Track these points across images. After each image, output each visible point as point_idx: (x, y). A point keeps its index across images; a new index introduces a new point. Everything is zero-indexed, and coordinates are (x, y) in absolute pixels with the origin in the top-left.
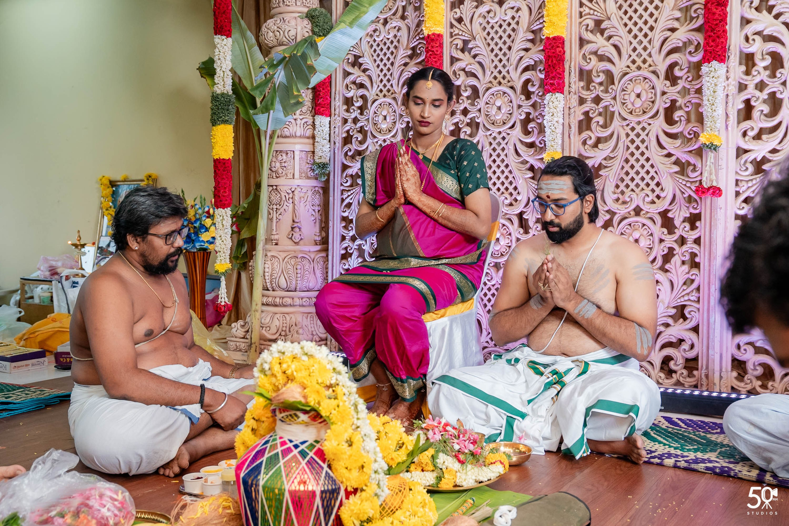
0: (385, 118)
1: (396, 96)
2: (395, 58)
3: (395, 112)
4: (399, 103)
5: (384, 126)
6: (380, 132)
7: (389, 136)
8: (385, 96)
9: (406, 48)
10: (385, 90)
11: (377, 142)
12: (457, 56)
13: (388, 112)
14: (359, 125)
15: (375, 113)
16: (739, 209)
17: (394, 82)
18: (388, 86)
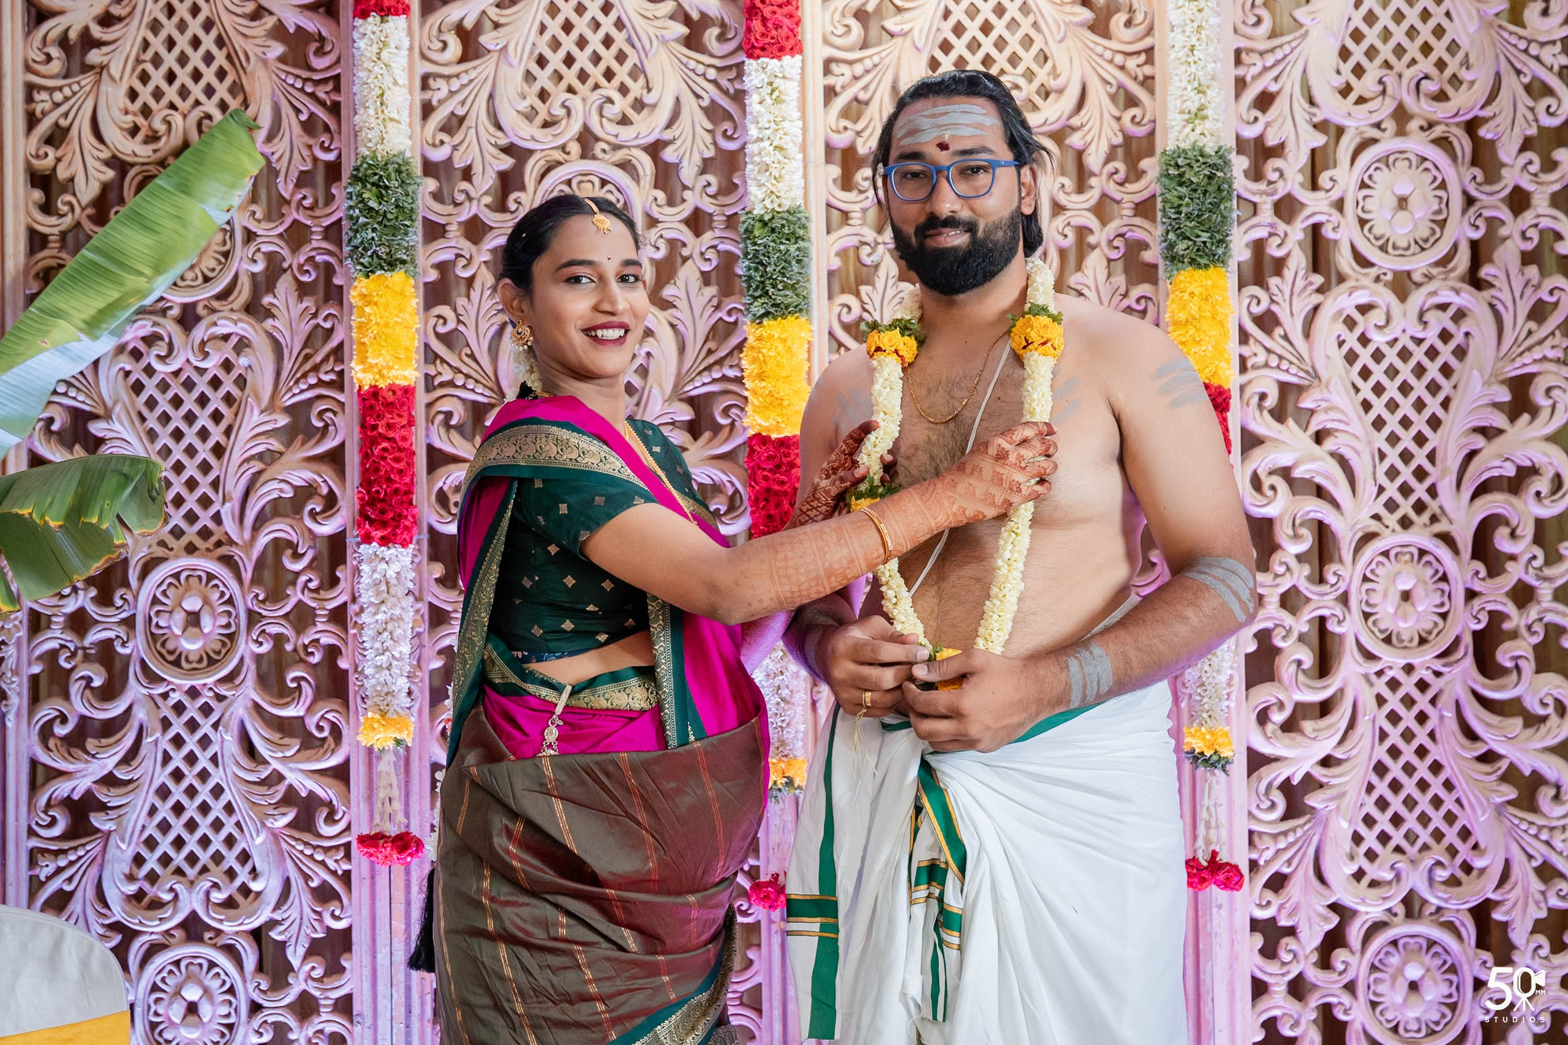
0: (193, 619)
1: (235, 551)
2: (228, 432)
3: (230, 601)
4: (247, 576)
5: (191, 646)
6: (177, 663)
7: (210, 681)
8: (191, 549)
9: (271, 408)
10: (191, 532)
11: (165, 696)
12: (448, 448)
13: (206, 601)
14: (94, 636)
15: (155, 601)
16: (1260, 906)
17: (228, 511)
18: (205, 519)
